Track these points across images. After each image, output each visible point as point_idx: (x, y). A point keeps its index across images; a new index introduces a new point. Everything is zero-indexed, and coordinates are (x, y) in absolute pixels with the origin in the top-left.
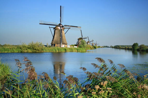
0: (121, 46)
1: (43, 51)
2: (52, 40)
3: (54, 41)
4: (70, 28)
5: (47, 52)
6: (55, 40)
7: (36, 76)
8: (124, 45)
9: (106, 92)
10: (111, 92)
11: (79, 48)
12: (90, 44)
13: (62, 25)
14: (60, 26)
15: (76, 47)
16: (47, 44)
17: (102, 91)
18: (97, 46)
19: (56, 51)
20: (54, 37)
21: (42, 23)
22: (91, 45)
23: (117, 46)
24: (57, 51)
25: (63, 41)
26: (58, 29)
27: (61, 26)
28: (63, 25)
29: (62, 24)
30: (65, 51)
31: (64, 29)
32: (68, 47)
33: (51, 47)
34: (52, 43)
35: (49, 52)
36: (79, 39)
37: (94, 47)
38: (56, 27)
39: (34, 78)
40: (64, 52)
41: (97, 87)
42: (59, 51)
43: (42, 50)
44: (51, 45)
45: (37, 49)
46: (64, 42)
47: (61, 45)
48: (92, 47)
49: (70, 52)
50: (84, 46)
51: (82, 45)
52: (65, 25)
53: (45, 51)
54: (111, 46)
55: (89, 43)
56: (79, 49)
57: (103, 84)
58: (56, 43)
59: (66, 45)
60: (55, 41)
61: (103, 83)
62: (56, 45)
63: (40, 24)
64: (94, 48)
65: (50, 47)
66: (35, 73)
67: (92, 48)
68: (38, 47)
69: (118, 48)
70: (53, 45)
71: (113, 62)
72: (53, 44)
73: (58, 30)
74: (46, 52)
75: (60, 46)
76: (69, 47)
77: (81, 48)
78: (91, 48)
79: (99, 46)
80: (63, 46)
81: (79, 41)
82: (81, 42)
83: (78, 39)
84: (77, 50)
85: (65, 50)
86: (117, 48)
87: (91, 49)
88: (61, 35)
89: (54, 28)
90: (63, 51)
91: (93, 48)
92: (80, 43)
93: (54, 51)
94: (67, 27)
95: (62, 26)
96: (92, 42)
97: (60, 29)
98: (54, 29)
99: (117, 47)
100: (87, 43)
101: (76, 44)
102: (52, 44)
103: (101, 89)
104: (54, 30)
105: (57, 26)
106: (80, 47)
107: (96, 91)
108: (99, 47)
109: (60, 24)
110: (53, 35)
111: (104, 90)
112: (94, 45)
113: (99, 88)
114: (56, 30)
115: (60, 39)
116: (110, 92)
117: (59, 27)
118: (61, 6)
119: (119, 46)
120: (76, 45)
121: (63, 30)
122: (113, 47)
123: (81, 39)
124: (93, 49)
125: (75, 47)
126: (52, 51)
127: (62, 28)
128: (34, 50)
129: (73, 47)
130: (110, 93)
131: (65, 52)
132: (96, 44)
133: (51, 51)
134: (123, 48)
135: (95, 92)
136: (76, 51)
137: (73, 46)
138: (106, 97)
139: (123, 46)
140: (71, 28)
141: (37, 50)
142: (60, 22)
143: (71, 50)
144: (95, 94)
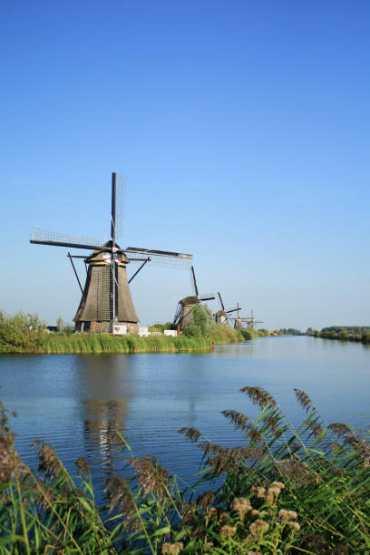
0: (349, 329)
1: (41, 350)
2: (79, 308)
3: (85, 311)
4: (149, 260)
5: (57, 354)
6: (91, 306)
7: (14, 468)
8: (361, 326)
9: (274, 526)
10: (297, 526)
11: (183, 338)
12: (229, 321)
13: (117, 246)
14: (110, 252)
15: (173, 333)
16: (59, 321)
17: (262, 521)
18: (257, 327)
19: (92, 348)
20: (85, 293)
21: (39, 239)
22: (232, 324)
23: (332, 329)
24: (99, 350)
25: (119, 308)
26: (103, 263)
27: (115, 249)
28: (123, 248)
29: (116, 241)
30: (128, 350)
31: (126, 263)
32: (141, 334)
33: (74, 332)
34: (78, 316)
35: (65, 354)
36: (183, 303)
37: (242, 332)
38: (94, 255)
39: (5, 474)
40: (125, 353)
41: (243, 505)
42: (106, 350)
43: (39, 343)
44: (74, 324)
45: (18, 340)
46: (126, 315)
47: (115, 326)
48: (234, 332)
49: (147, 352)
50: (203, 329)
51: (198, 325)
52: (129, 248)
53: (49, 347)
54: (310, 329)
55: (223, 318)
56: (185, 343)
57: (266, 493)
58: (96, 319)
59: (132, 327)
60: (90, 310)
61: (267, 489)
62: (94, 325)
63: (31, 242)
64: (243, 338)
65: (68, 331)
66: (14, 453)
67: (236, 339)
68: (23, 331)
69: (337, 338)
70: (83, 324)
71: (309, 401)
72: (81, 322)
73: (104, 265)
74: (52, 353)
75: (111, 331)
76: (144, 332)
77: (192, 340)
78: (229, 336)
79: (263, 331)
80: (122, 329)
81: (183, 310)
82: (191, 316)
83: (181, 302)
84: (178, 345)
85: (130, 344)
86: (331, 338)
87: (233, 342)
88: (113, 287)
89: (88, 260)
90: (123, 349)
91: (238, 336)
92: (189, 318)
93: (87, 350)
94: (138, 255)
95: (118, 252)
96: (234, 315)
97: (109, 261)
98: (86, 262)
99: (331, 335)
100: (217, 317)
101: (172, 321)
102: (78, 323)
103: (255, 512)
104: (88, 265)
105: (98, 251)
106: (189, 333)
107: (238, 522)
108: (263, 333)
109: (110, 244)
110: (83, 288)
111: (267, 518)
112: (245, 326)
113: (250, 508)
114: (94, 268)
115: (111, 300)
116: (293, 528)
117: (107, 256)
118: (114, 175)
119: (338, 330)
120: (172, 327)
121: (121, 266)
122: (316, 332)
123: (192, 300)
124: (240, 341)
125: (169, 333)
126: (78, 351)
127: (117, 261)
128: (8, 345)
129: (160, 333)
130: (293, 531)
131: (130, 353)
132: (249, 320)
133: (72, 351)
134: (354, 336)
135: (232, 525)
136: (174, 349)
137: (161, 328)
138: (275, 547)
139: (356, 329)
140: (153, 257)
141: (19, 344)
142: (112, 236)
143: (154, 346)
144: (233, 537)
